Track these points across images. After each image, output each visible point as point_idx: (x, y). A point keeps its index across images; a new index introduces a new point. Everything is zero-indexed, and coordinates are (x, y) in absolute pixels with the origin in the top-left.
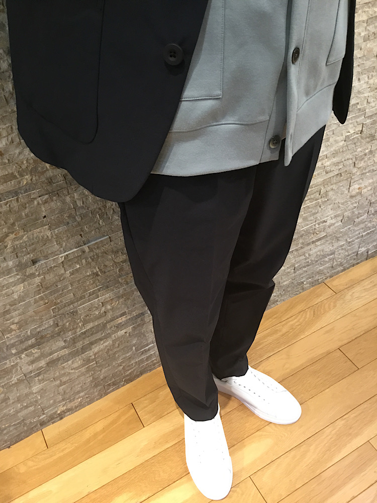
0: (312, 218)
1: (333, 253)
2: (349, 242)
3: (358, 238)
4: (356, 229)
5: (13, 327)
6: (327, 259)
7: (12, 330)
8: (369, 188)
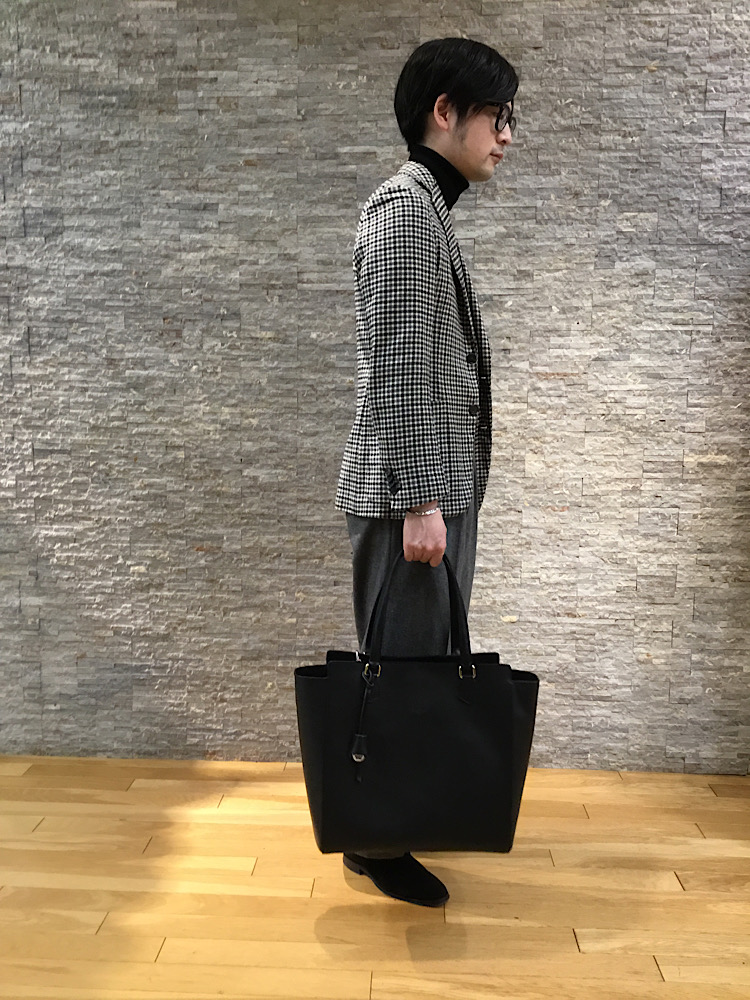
0: (588, 664)
1: (625, 731)
2: (649, 727)
3: (661, 726)
4: (656, 711)
5: (305, 631)
6: (617, 735)
7: (303, 634)
8: (663, 661)
